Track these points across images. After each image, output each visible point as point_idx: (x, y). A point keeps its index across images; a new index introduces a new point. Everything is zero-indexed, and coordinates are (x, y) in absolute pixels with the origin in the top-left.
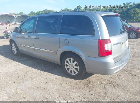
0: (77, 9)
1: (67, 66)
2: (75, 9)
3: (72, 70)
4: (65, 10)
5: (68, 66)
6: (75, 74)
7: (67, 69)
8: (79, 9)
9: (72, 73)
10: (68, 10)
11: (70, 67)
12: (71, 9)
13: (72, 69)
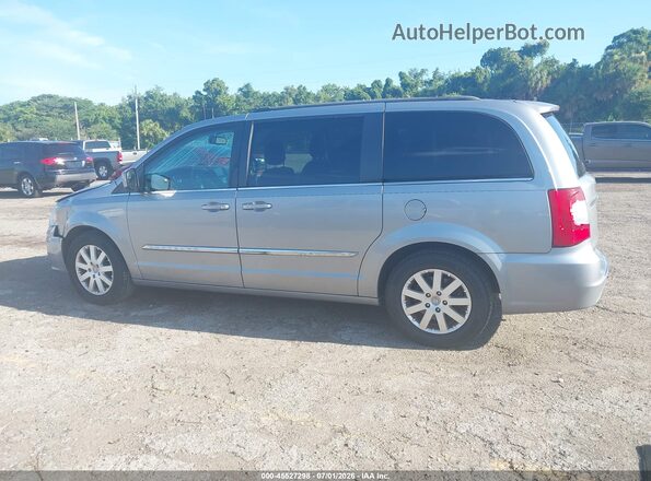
0: (205, 93)
1: (412, 302)
2: (198, 92)
3: (437, 314)
4: (150, 96)
5: (418, 302)
6: (451, 330)
7: (410, 318)
8: (218, 93)
9: (438, 329)
10: (164, 99)
11: (427, 306)
12: (175, 94)
13: (438, 310)
